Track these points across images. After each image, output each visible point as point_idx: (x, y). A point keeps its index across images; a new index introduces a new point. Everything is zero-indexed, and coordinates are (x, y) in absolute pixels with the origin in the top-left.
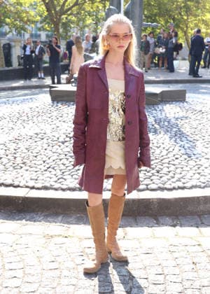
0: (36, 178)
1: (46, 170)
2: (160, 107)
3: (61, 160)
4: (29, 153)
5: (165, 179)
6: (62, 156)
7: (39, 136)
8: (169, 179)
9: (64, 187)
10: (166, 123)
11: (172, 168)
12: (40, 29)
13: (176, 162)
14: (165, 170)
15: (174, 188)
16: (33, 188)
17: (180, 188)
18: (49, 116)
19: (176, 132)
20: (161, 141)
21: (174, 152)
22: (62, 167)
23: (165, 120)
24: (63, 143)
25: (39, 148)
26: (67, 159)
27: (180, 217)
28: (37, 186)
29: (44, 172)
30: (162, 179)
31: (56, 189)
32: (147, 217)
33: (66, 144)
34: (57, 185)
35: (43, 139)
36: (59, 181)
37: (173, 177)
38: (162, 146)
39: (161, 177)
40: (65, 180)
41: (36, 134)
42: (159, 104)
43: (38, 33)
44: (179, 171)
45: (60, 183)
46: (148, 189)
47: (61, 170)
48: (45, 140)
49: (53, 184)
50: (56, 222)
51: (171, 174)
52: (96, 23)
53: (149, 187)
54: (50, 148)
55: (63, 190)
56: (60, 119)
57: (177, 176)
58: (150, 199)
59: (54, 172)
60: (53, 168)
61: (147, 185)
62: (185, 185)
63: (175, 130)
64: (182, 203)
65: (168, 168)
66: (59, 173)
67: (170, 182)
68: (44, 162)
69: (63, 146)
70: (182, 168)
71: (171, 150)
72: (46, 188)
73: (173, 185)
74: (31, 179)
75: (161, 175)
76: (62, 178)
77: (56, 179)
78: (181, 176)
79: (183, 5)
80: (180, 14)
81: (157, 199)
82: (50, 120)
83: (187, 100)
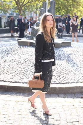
0: (12, 78)
1: (16, 75)
2: (61, 49)
3: (22, 71)
4: (10, 67)
5: (62, 79)
6: (23, 69)
7: (14, 60)
8: (63, 79)
9: (23, 82)
10: (63, 56)
11: (65, 75)
12: (13, 12)
13: (66, 72)
14: (62, 76)
15: (65, 83)
16: (11, 82)
17: (67, 83)
18: (17, 52)
19: (67, 60)
20: (61, 64)
21: (66, 68)
22: (23, 74)
23: (63, 55)
24: (23, 64)
25: (14, 65)
26: (25, 70)
27: (67, 94)
28: (13, 81)
29: (16, 76)
30: (61, 79)
31: (20, 83)
32: (55, 94)
33: (24, 64)
34: (20, 81)
35: (15, 62)
36: (21, 79)
37: (65, 79)
38: (61, 66)
39: (60, 79)
40: (24, 79)
41: (12, 59)
42: (61, 48)
43: (13, 13)
44: (67, 76)
45: (22, 80)
46: (55, 83)
47: (22, 75)
48: (16, 62)
49: (19, 80)
50: (20, 96)
51: (64, 77)
52: (36, 10)
53: (56, 82)
54: (18, 66)
55: (23, 83)
56: (22, 53)
57: (66, 78)
58: (56, 87)
59: (19, 76)
60: (19, 74)
61: (55, 82)
62: (69, 82)
63: (66, 59)
64: (68, 89)
65: (63, 75)
66: (21, 76)
67: (63, 81)
68: (15, 71)
69: (23, 65)
70: (68, 75)
71: (64, 67)
72: (16, 82)
73: (65, 82)
74: (11, 79)
75: (60, 78)
76: (22, 78)
77: (20, 79)
78: (68, 78)
79: (71, 4)
80: (70, 7)
81: (59, 87)
82: (18, 54)
83: (71, 46)
